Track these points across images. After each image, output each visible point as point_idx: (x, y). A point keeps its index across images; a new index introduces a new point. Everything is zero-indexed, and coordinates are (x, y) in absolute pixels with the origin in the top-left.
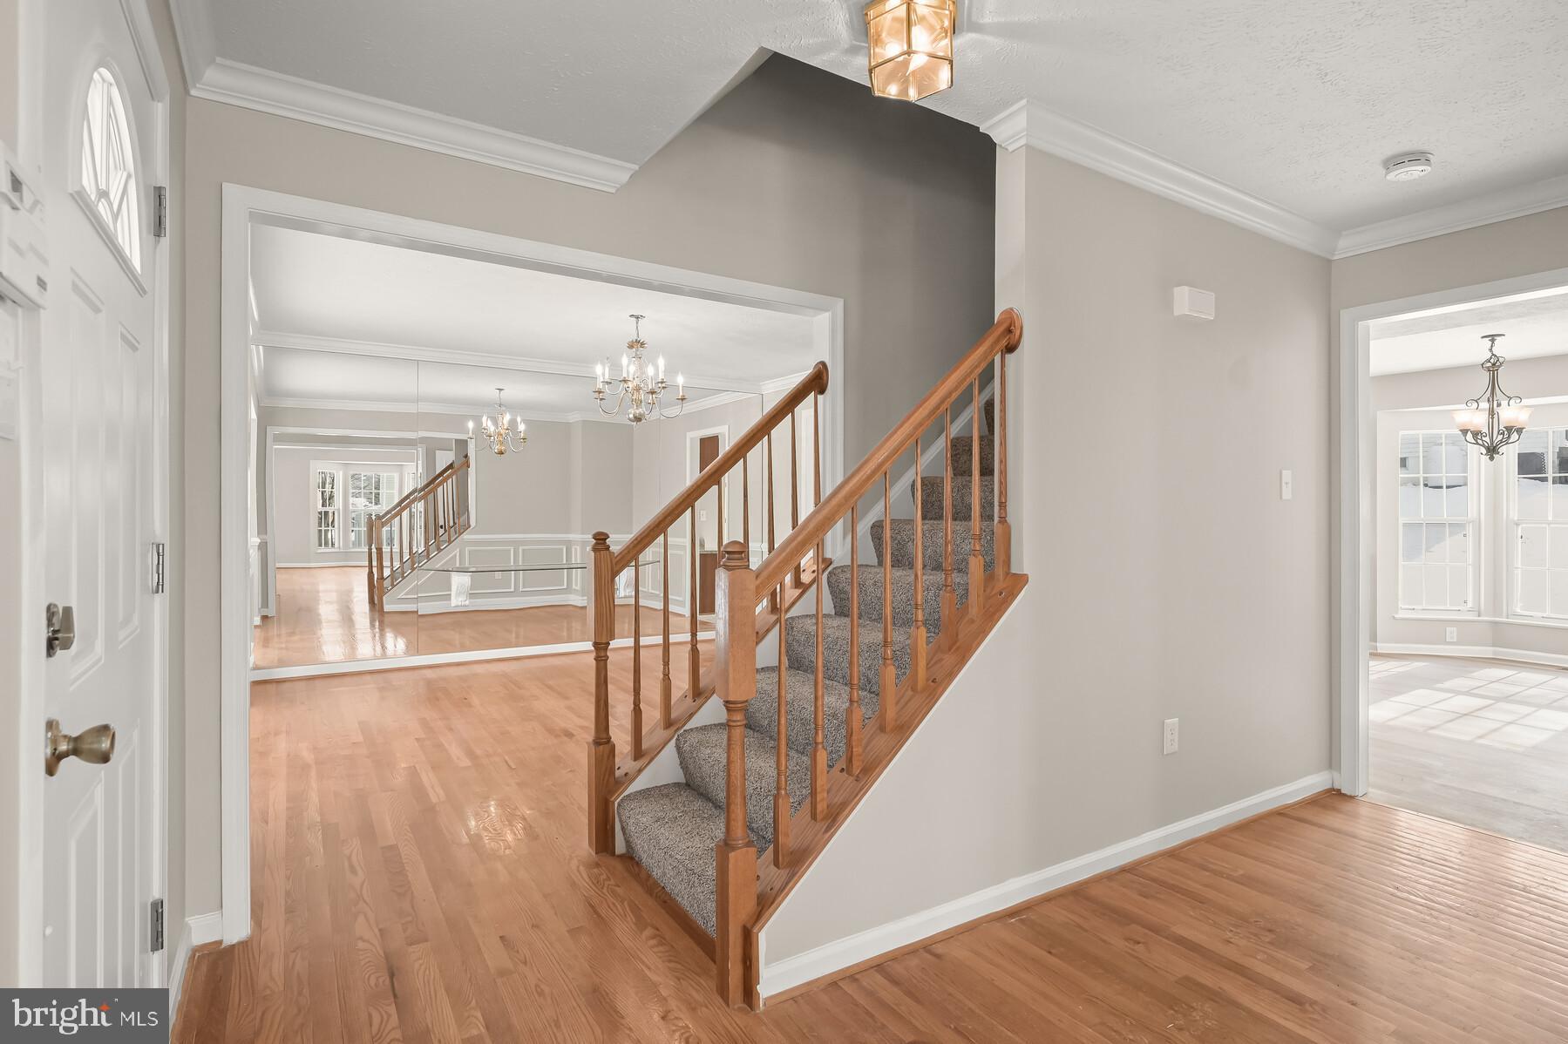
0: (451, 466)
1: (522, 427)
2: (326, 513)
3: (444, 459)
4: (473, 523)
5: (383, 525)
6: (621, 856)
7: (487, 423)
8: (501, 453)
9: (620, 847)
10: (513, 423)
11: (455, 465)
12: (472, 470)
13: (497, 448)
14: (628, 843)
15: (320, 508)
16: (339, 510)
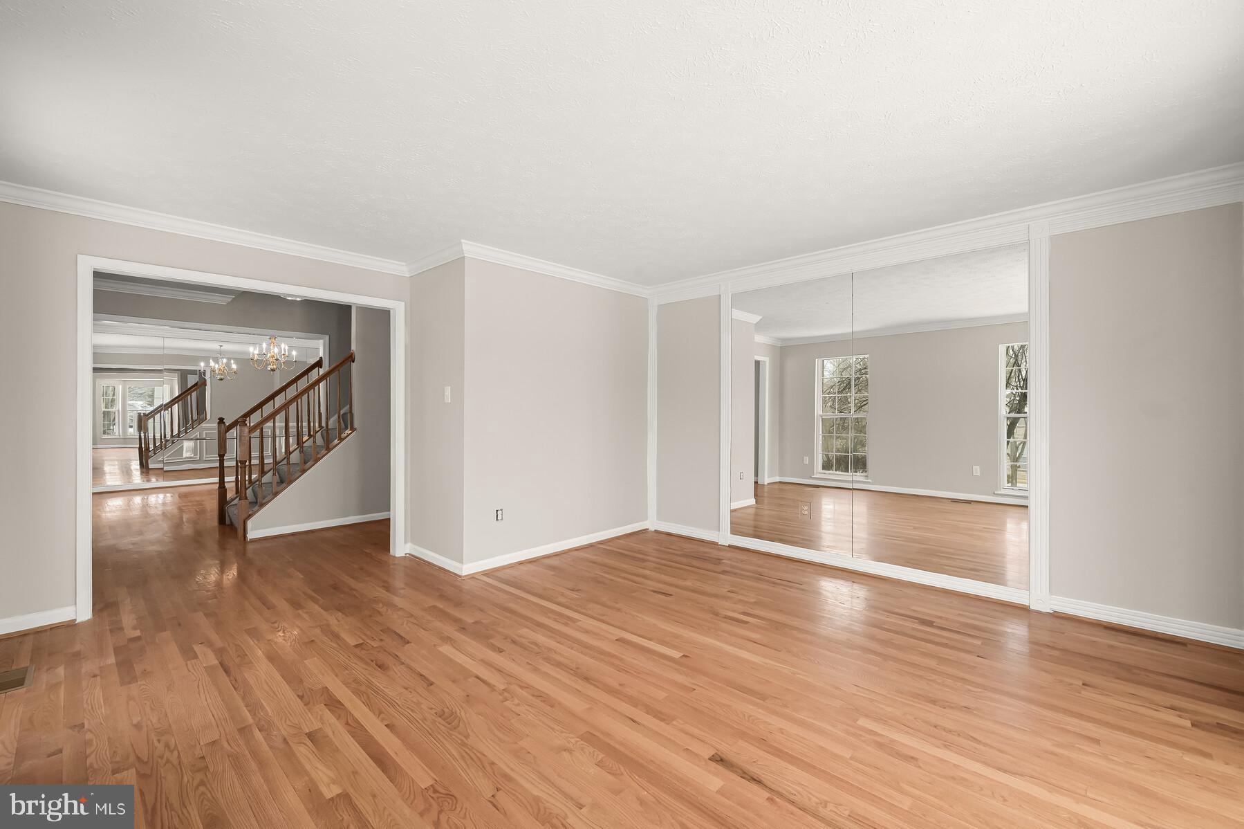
0: (196, 384)
1: (234, 366)
2: (108, 412)
3: (192, 380)
4: (208, 417)
5: (149, 419)
6: (228, 525)
7: (212, 364)
8: (221, 379)
9: (228, 522)
10: (228, 365)
11: (199, 384)
12: (208, 388)
13: (219, 377)
14: (231, 520)
15: (104, 409)
16: (119, 410)
